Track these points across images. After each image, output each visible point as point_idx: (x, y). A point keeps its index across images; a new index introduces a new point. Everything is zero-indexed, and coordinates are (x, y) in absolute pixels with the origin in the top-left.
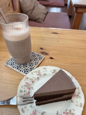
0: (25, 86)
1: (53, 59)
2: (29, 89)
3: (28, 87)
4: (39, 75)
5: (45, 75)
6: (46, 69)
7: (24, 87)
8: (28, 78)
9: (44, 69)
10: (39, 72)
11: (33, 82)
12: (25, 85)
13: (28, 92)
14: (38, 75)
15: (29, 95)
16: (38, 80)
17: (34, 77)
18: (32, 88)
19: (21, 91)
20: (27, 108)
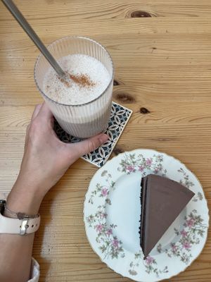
0: (100, 234)
1: (149, 112)
2: (110, 232)
3: (106, 232)
4: (105, 193)
5: (113, 184)
6: (105, 172)
7: (100, 239)
8: (91, 217)
9: (103, 174)
10: (99, 189)
11: (105, 215)
12: (98, 232)
13: (113, 239)
14: (102, 195)
15: (118, 242)
16: (110, 204)
17: (100, 207)
18: (112, 226)
19: (103, 249)
20: (134, 264)
